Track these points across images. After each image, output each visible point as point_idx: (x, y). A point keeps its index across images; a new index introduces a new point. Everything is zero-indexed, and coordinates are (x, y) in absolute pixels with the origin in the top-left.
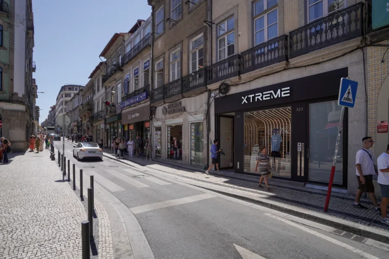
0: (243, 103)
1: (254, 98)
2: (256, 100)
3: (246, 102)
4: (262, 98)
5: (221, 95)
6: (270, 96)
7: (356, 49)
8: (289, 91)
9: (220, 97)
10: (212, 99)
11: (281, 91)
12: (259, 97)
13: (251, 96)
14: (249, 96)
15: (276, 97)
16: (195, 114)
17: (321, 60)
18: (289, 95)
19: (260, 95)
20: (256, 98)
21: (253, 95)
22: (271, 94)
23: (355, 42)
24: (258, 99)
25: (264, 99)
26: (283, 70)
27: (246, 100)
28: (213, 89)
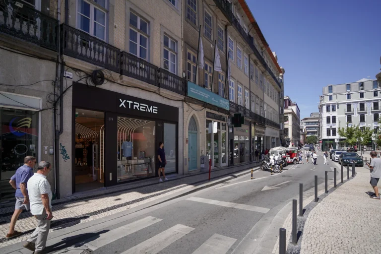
0: (121, 106)
1: (132, 105)
2: (134, 108)
3: (125, 107)
4: (139, 107)
5: (90, 83)
6: (145, 109)
7: (180, 100)
8: (157, 110)
9: (87, 85)
10: (68, 83)
11: (153, 108)
12: (137, 107)
13: (130, 102)
14: (128, 101)
15: (149, 111)
16: (8, 91)
17: (170, 98)
18: (157, 113)
19: (137, 105)
20: (135, 106)
21: (132, 102)
22: (146, 107)
23: (182, 97)
24: (136, 107)
25: (141, 110)
26: (154, 92)
27: (124, 104)
28: (70, 65)
